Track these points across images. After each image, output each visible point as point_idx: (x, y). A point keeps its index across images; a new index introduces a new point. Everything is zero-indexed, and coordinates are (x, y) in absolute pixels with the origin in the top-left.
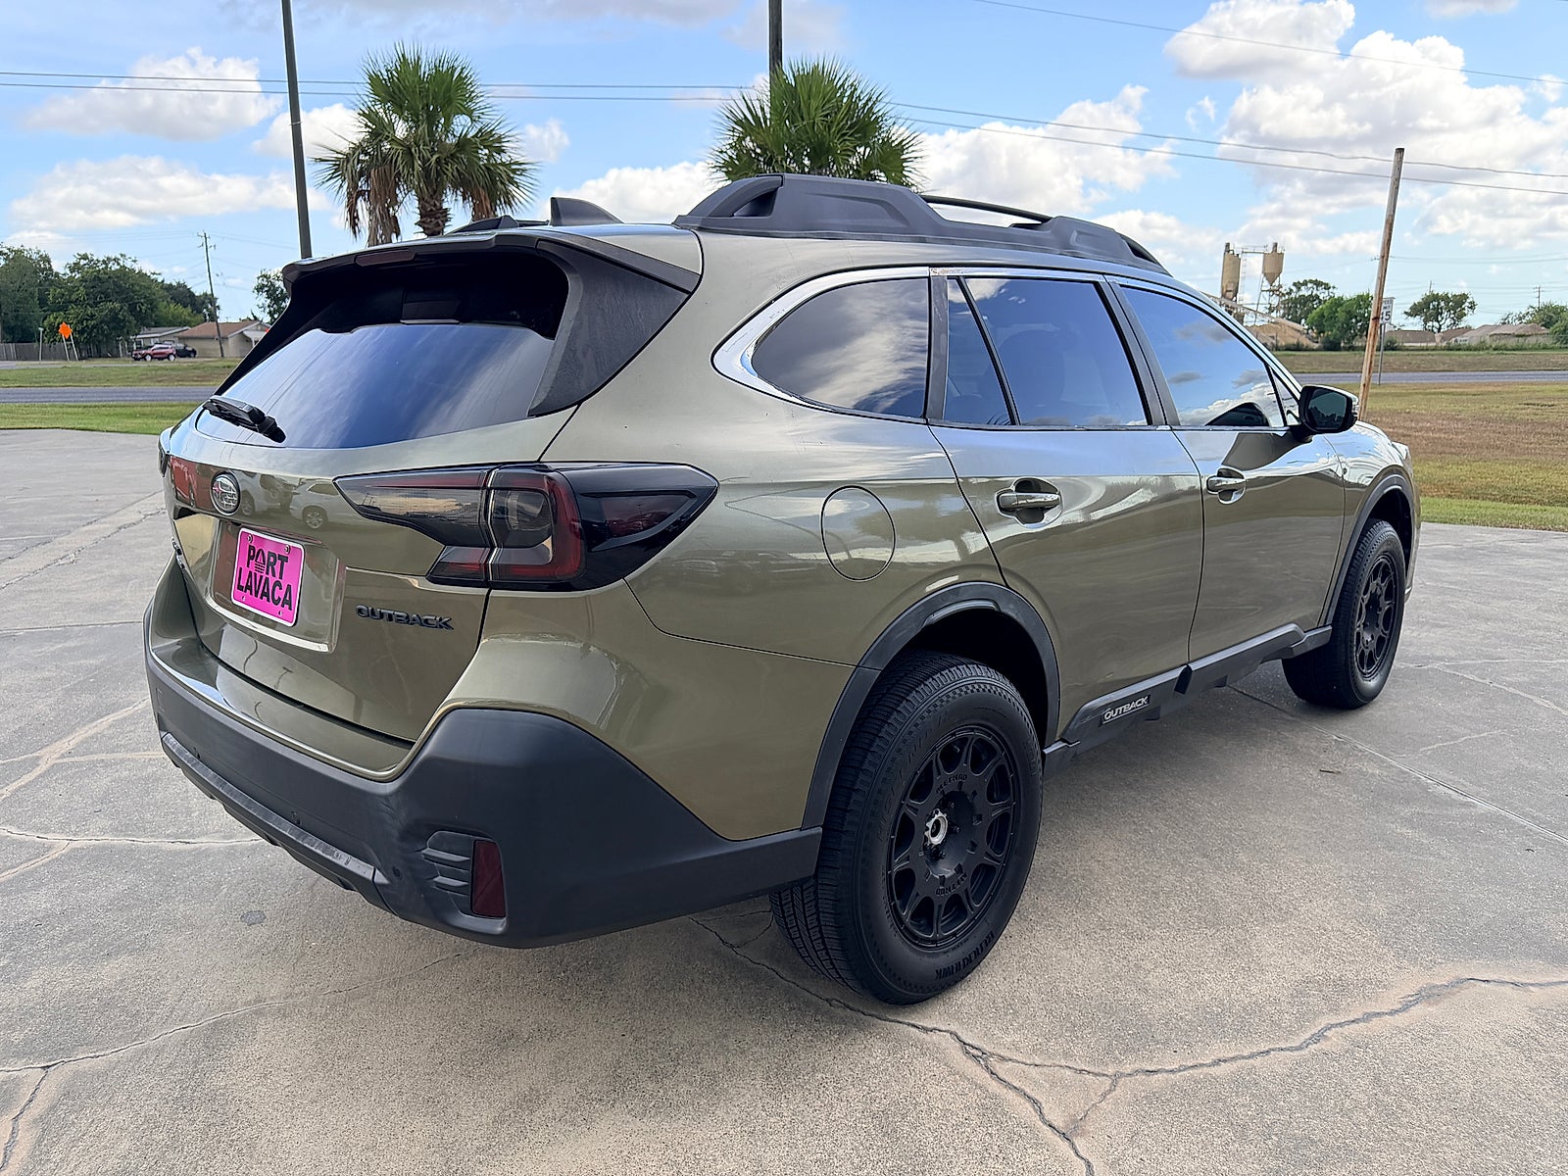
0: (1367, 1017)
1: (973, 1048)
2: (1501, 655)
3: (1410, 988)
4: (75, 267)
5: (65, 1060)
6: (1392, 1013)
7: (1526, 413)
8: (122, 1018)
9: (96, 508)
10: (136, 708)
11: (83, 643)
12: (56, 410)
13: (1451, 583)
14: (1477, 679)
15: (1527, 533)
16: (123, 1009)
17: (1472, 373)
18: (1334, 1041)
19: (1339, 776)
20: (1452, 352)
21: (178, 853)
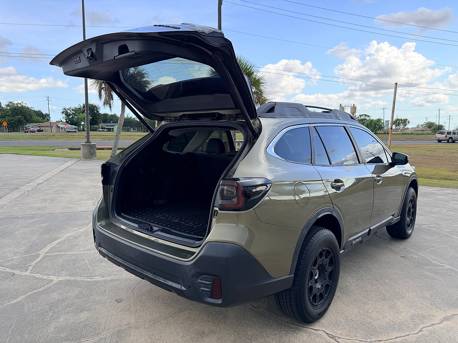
0: (432, 325)
1: (330, 335)
2: (441, 224)
3: (441, 317)
4: (8, 106)
5: (79, 342)
6: (439, 324)
7: (428, 153)
8: (91, 329)
9: (29, 178)
10: (62, 239)
11: (40, 220)
12: (6, 148)
13: (422, 203)
14: (436, 230)
15: (438, 188)
16: (90, 327)
17: (411, 141)
18: (425, 332)
19: (406, 258)
20: (404, 135)
21: (90, 282)
